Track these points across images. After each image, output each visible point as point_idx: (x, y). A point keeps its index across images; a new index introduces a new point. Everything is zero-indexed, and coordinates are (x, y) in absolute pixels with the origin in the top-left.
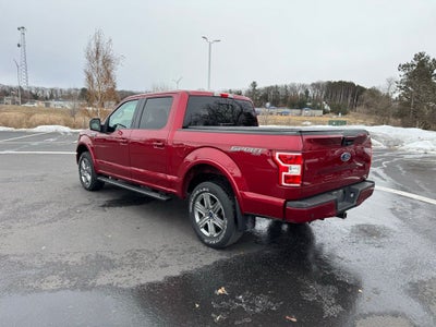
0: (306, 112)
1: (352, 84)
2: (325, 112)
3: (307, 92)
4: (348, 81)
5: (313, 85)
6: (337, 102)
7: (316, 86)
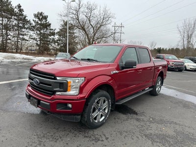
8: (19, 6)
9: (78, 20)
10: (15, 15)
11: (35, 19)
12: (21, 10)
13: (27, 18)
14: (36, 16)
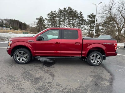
0: (4, 28)
1: (18, 21)
2: (11, 29)
3: (3, 22)
4: (17, 20)
5: (4, 19)
6: (14, 26)
7: (6, 20)
8: (81, 13)
9: (110, 14)
10: (79, 18)
11: (88, 18)
12: (81, 15)
13: (84, 19)
14: (89, 16)
